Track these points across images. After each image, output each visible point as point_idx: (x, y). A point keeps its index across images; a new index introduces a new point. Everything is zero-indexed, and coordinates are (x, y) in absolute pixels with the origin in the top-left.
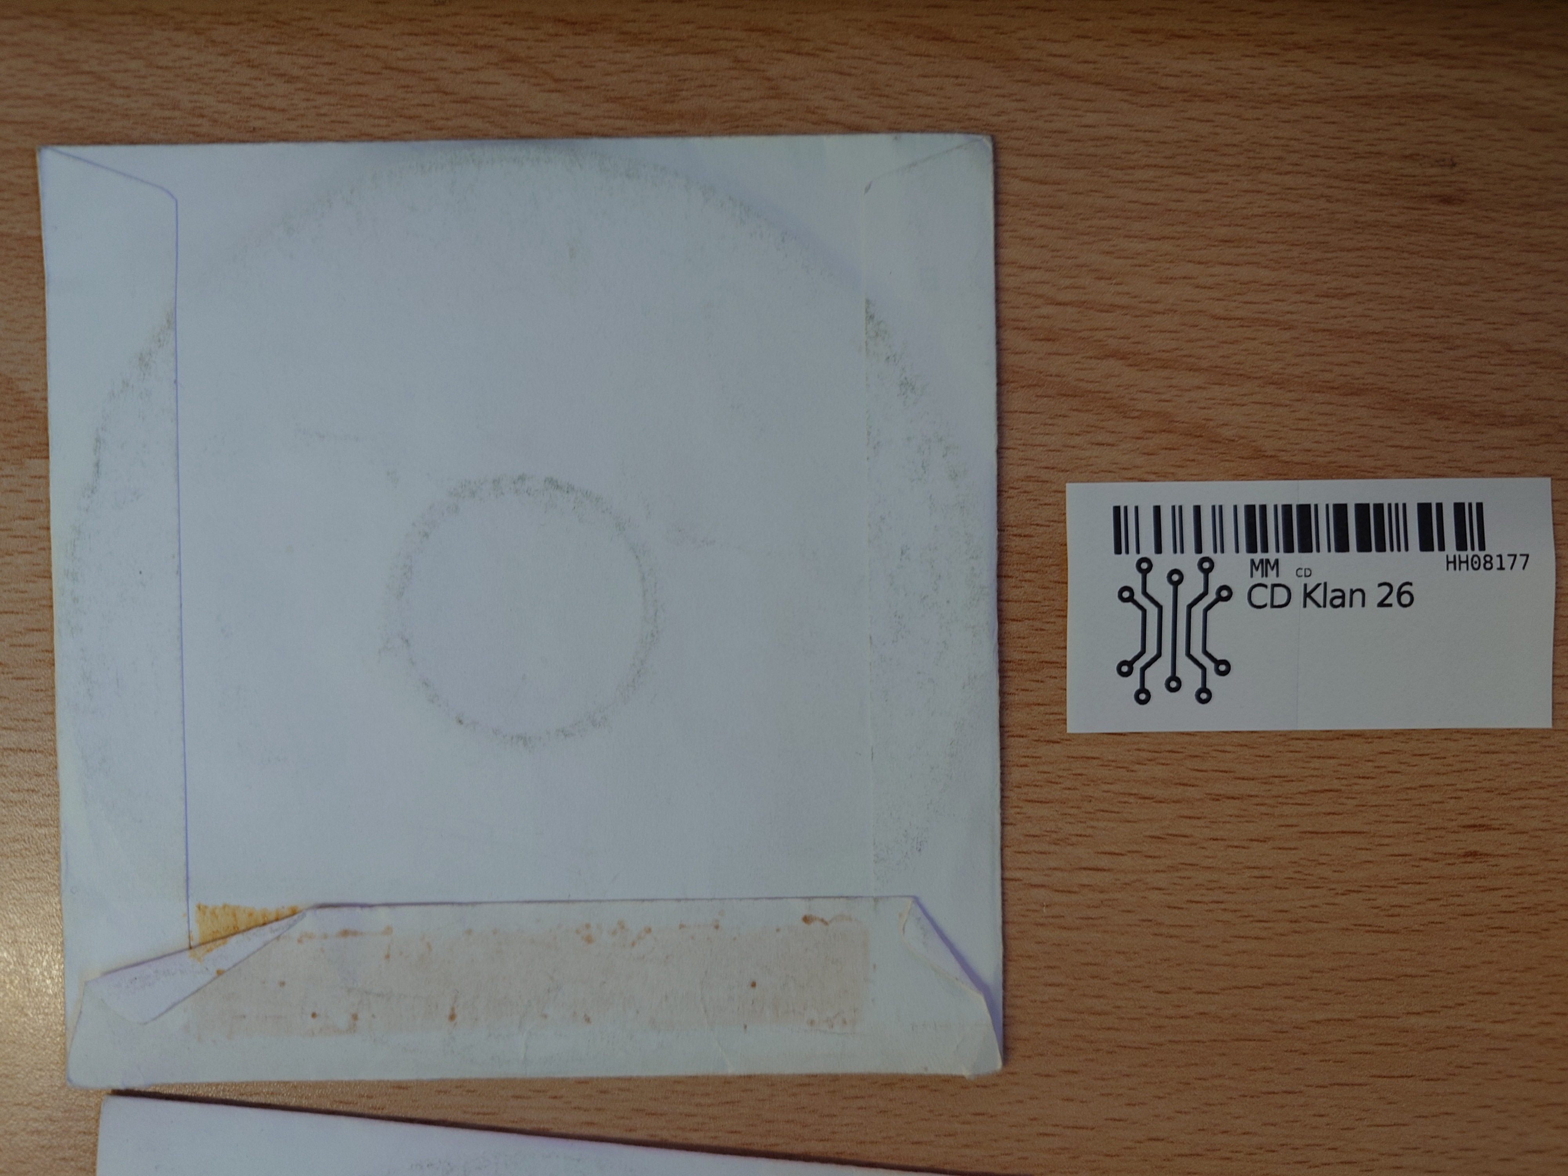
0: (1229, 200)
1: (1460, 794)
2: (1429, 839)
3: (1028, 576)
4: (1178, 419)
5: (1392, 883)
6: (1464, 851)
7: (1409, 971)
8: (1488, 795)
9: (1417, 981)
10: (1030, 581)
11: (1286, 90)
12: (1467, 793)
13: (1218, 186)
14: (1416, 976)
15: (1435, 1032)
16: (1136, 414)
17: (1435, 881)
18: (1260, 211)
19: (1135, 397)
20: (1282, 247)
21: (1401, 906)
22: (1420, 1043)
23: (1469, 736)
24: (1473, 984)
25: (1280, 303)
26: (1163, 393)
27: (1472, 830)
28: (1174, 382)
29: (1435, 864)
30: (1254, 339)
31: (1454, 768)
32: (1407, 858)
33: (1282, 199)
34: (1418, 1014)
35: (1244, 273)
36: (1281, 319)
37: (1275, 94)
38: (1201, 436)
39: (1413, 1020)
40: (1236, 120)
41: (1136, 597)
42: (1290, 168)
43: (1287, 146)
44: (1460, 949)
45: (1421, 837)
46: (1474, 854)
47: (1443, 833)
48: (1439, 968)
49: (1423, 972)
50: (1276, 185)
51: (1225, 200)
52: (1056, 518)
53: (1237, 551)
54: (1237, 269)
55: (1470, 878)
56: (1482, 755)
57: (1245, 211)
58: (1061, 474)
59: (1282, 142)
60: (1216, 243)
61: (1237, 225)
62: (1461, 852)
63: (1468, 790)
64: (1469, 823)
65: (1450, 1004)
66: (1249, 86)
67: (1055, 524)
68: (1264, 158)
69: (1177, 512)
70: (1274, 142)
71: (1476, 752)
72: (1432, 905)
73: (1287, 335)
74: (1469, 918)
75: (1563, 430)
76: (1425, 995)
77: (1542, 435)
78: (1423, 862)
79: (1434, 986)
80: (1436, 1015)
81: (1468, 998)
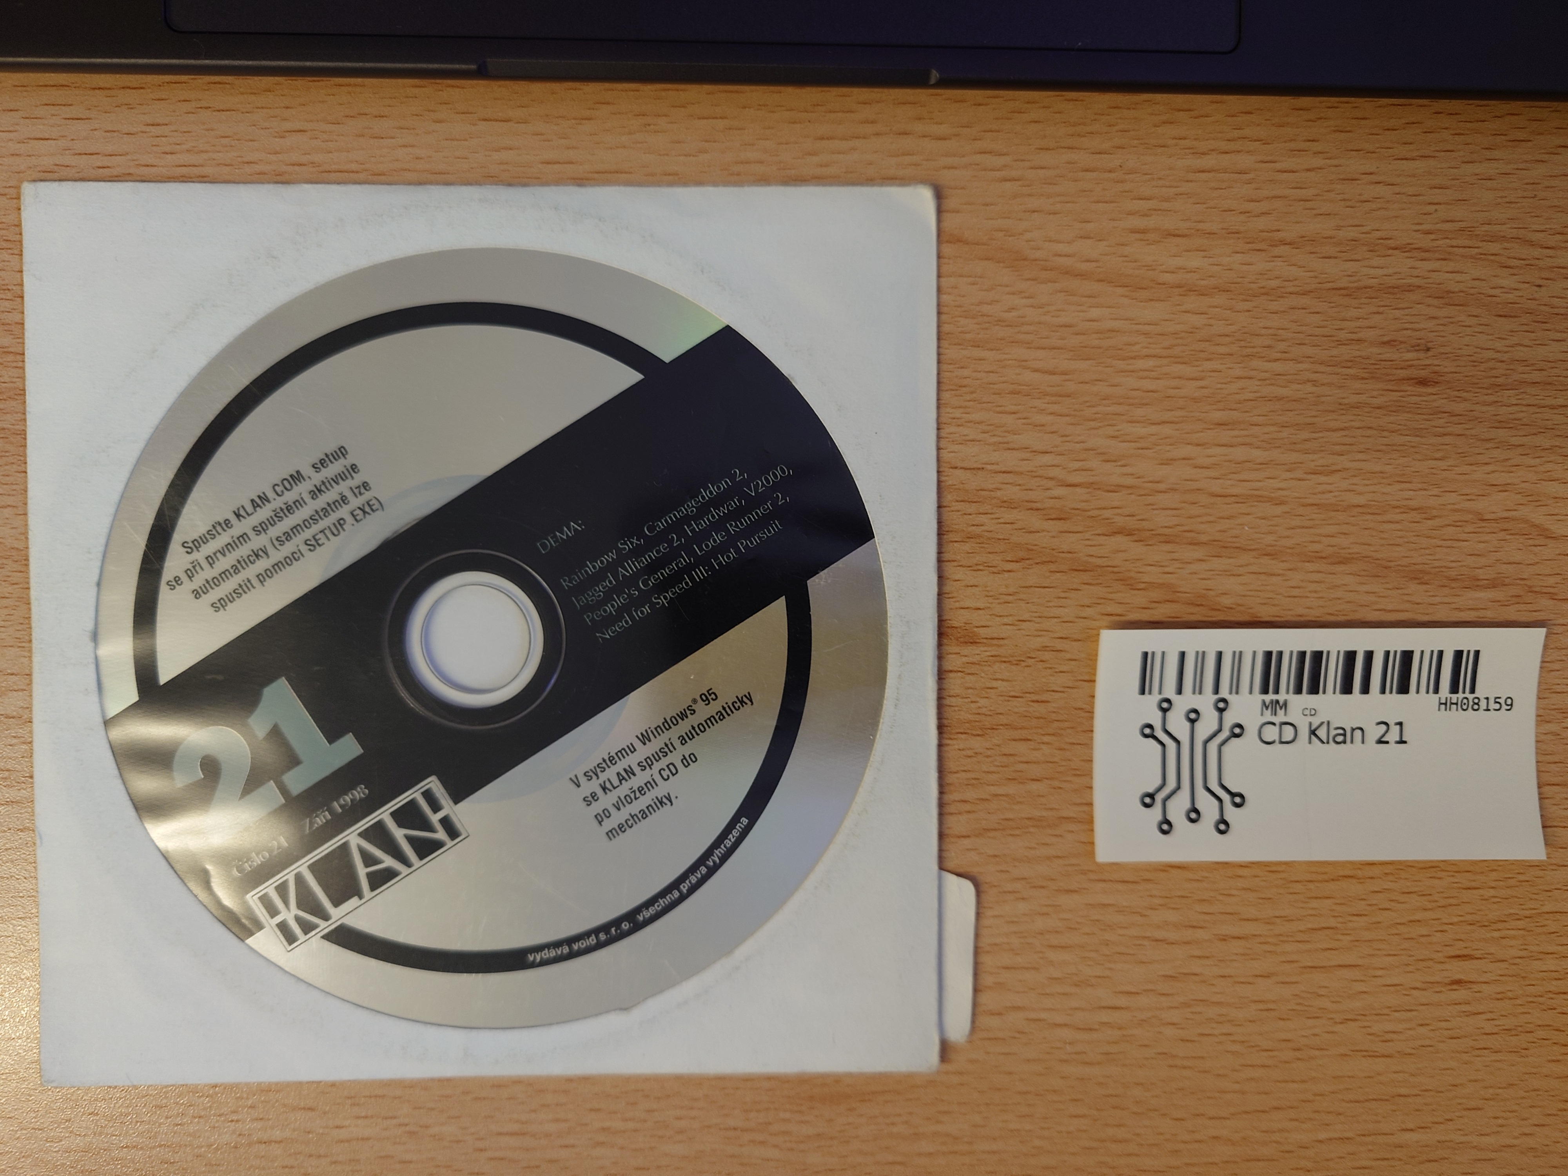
0: (1224, 386)
1: (1445, 927)
2: (1418, 969)
3: (1046, 739)
4: (1181, 589)
5: (1386, 1011)
6: (1449, 979)
7: (1403, 1091)
8: (1469, 927)
9: (1410, 1100)
10: (1047, 743)
11: (1274, 283)
12: (1451, 926)
13: (1212, 374)
14: (1408, 1096)
15: (1427, 1146)
16: (1142, 586)
17: (1423, 1007)
18: (1251, 396)
19: (1141, 570)
20: (1272, 429)
21: (1394, 1032)
22: (1413, 1157)
23: (1452, 874)
24: (1460, 1101)
25: (1271, 481)
26: (1166, 566)
27: (1456, 960)
28: (1175, 556)
29: (1424, 992)
30: (1248, 514)
31: (1439, 904)
32: (1398, 988)
33: (1272, 385)
34: (1412, 1130)
35: (1239, 453)
36: (1273, 495)
37: (1263, 288)
38: (1202, 605)
39: (1408, 1136)
40: (1228, 312)
42: (1279, 355)
43: (1275, 335)
44: (1448, 1069)
45: (1410, 968)
46: (1459, 982)
47: (1430, 963)
48: (1430, 1088)
49: (1416, 1092)
50: (1266, 372)
51: (1219, 386)
52: (1070, 685)
54: (1231, 449)
55: (1456, 1004)
56: (1464, 891)
57: (1237, 396)
58: (1074, 643)
59: (1270, 331)
60: (1212, 427)
61: (1231, 409)
62: (1447, 980)
63: (1451, 924)
64: (1453, 954)
65: (1440, 1120)
66: (1240, 280)
67: (1069, 690)
68: (1253, 347)
70: (1264, 331)
71: (1459, 888)
72: (1422, 1030)
73: (1279, 510)
74: (1455, 1041)
75: (1531, 592)
76: (1418, 1113)
77: (1512, 596)
78: (1413, 992)
79: (1426, 1104)
80: (1428, 1130)
81: (1457, 1114)
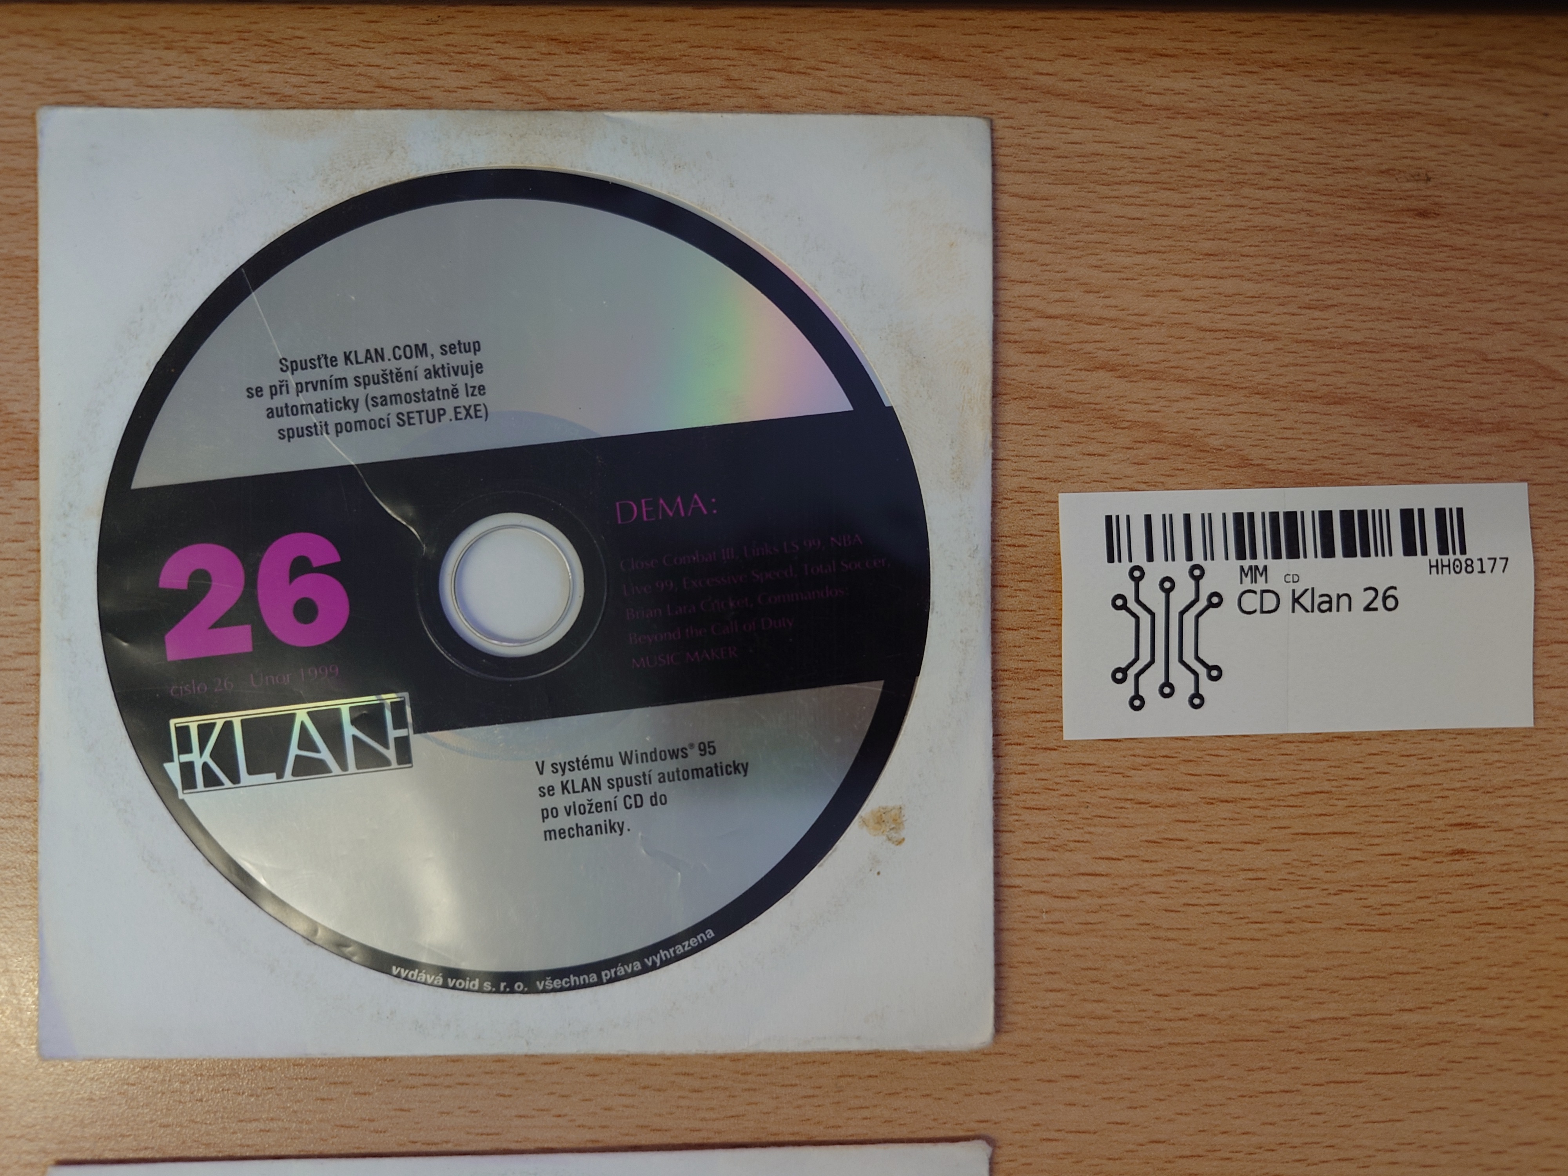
0: (1213, 214)
1: (1446, 793)
2: (1418, 838)
3: (1023, 585)
4: (1167, 429)
5: (1383, 882)
6: (1451, 849)
7: (1401, 968)
8: (1472, 794)
9: (1408, 978)
10: (1024, 590)
11: (1266, 107)
12: (1453, 792)
13: (1201, 201)
14: (1408, 973)
15: (1426, 1028)
16: (1127, 424)
17: (1423, 879)
18: (1243, 225)
19: (1124, 408)
20: (1265, 260)
21: (1391, 905)
22: (1413, 1040)
23: (1454, 736)
24: (1463, 980)
25: (1264, 315)
26: (1152, 404)
27: (1459, 828)
28: (1162, 393)
29: (1424, 862)
30: (1239, 350)
31: (1440, 768)
32: (1397, 857)
33: (1264, 213)
34: (1411, 1010)
35: (1228, 285)
36: (1265, 330)
37: (1255, 111)
38: (1189, 446)
39: (1406, 1016)
40: (1218, 136)
41: (1128, 605)
42: (1271, 183)
43: (1268, 161)
44: (1449, 945)
45: (1410, 836)
46: (1461, 852)
47: (1430, 832)
48: (1430, 965)
49: (1414, 969)
50: (1258, 200)
51: (1209, 214)
52: (1049, 528)
53: (1227, 558)
54: (1221, 281)
55: (1458, 876)
56: (1467, 755)
57: (1228, 225)
58: (1053, 484)
59: (1263, 158)
60: (1201, 257)
61: (1221, 239)
62: (1449, 850)
63: (1454, 789)
64: (1455, 822)
65: (1441, 1000)
66: (1230, 103)
67: (1048, 534)
68: (1245, 174)
69: (1168, 521)
70: (1255, 158)
71: (1461, 751)
72: (1422, 903)
73: (1271, 346)
74: (1457, 915)
75: (1538, 437)
76: (1417, 992)
77: (1518, 442)
78: (1412, 861)
79: (1425, 983)
80: (1428, 1011)
81: (1459, 994)
